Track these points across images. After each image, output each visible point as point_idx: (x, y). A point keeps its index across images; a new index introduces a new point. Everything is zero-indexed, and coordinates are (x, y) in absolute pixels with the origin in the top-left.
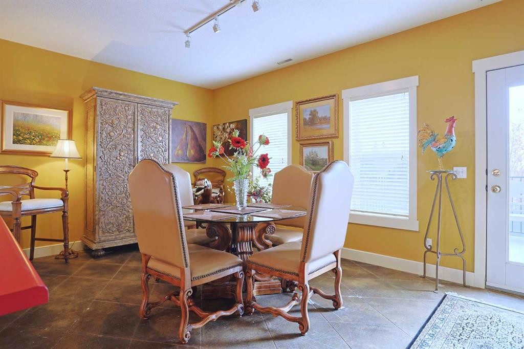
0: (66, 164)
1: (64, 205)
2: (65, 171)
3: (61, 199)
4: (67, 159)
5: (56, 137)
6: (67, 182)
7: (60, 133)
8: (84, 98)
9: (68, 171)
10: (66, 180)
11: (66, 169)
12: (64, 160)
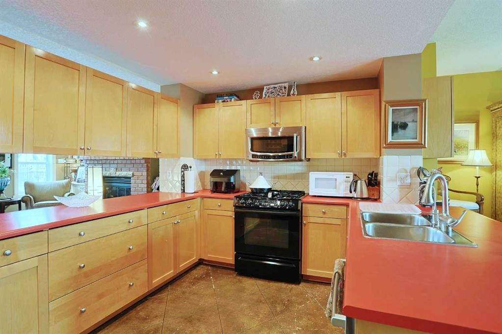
0: (477, 172)
1: (480, 208)
2: (476, 177)
3: (476, 203)
4: (477, 167)
5: (464, 147)
6: (477, 188)
7: (468, 143)
8: (491, 109)
9: (479, 177)
10: (477, 185)
11: (478, 176)
12: (476, 168)
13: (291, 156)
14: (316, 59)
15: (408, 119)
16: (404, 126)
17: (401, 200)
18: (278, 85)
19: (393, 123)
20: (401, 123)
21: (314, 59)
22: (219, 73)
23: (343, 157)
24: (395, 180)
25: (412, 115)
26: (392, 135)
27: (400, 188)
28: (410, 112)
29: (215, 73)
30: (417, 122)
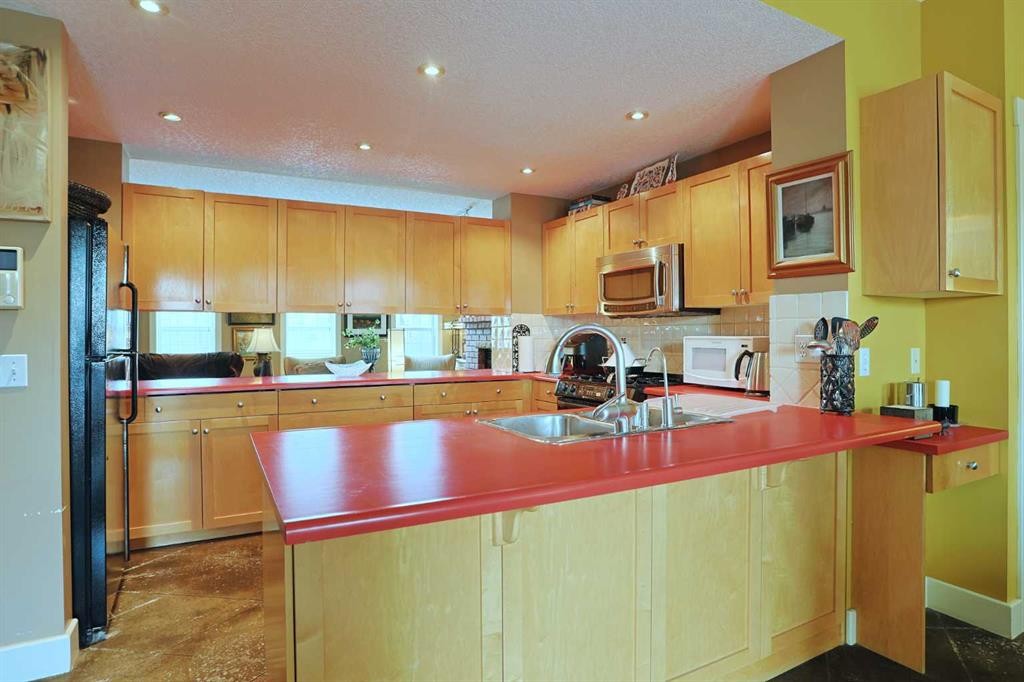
13: (653, 306)
14: (638, 116)
15: (813, 206)
16: (806, 223)
17: (803, 397)
18: (654, 167)
19: (784, 219)
20: (800, 217)
21: (634, 117)
22: (534, 171)
23: (744, 303)
24: (791, 351)
25: (820, 196)
26: (785, 248)
27: (802, 369)
28: (816, 191)
29: (527, 171)
30: (831, 210)
